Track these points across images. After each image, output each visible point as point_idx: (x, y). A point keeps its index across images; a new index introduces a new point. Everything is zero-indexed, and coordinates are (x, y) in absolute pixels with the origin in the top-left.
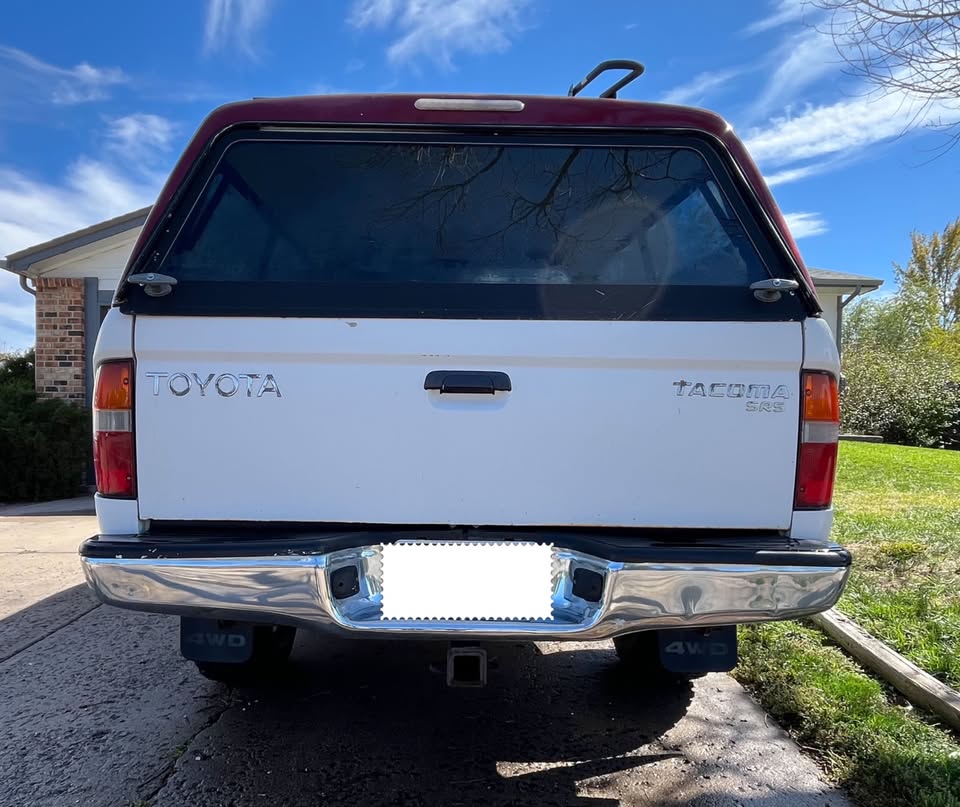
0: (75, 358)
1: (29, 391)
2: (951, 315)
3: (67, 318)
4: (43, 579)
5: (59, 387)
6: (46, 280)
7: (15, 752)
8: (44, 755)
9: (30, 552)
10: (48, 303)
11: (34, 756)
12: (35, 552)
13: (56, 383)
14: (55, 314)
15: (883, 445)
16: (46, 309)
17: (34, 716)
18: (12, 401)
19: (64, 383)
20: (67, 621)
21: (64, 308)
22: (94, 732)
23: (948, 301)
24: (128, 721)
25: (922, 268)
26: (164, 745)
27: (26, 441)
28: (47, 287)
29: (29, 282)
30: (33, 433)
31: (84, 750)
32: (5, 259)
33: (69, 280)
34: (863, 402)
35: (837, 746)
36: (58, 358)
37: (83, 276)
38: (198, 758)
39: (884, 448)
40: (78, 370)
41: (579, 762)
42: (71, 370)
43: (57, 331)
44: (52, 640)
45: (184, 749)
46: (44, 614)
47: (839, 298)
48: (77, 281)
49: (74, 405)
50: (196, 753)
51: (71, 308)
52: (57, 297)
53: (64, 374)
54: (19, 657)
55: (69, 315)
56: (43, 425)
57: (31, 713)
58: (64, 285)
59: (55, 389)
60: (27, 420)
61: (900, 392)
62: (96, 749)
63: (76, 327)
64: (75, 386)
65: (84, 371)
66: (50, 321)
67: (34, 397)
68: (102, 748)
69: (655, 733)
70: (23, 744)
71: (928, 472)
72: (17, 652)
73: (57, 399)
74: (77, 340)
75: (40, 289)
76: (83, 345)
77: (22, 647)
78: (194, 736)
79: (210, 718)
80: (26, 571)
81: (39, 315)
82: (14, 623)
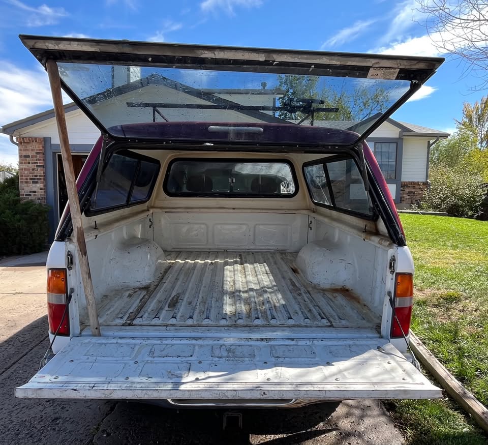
0: (40, 179)
1: (16, 198)
2: (484, 144)
3: (35, 158)
4: (26, 312)
5: (32, 194)
6: (23, 138)
7: (13, 433)
8: (28, 434)
9: (19, 293)
10: (25, 150)
11: (23, 436)
12: (22, 293)
13: (30, 192)
14: (29, 156)
15: (447, 218)
16: (24, 153)
17: (23, 407)
18: (8, 203)
19: (35, 192)
20: (39, 342)
21: (34, 153)
22: (53, 418)
23: (483, 136)
24: (70, 410)
25: (471, 120)
26: (88, 426)
27: (16, 225)
28: (24, 142)
29: (14, 139)
30: (19, 221)
31: (48, 431)
32: (2, 128)
33: (36, 139)
34: (438, 195)
35: (411, 425)
36: (31, 179)
37: (43, 136)
38: (105, 435)
39: (448, 220)
40: (42, 186)
41: (289, 435)
42: (38, 185)
43: (30, 165)
44: (32, 355)
45: (97, 429)
46: (27, 337)
47: (429, 142)
48: (40, 139)
49: (40, 204)
50: (104, 431)
51: (37, 153)
52: (29, 147)
53: (35, 187)
54: (15, 367)
55: (36, 156)
56: (24, 216)
57: (22, 406)
58: (33, 141)
59: (30, 195)
60: (16, 214)
61: (457, 190)
62: (54, 429)
63: (40, 163)
64: (40, 193)
65: (45, 186)
66: (26, 160)
67: (19, 201)
68: (57, 429)
69: (327, 415)
70: (17, 427)
71: (468, 237)
72: (14, 363)
73: (32, 201)
74: (41, 170)
75: (21, 143)
76: (44, 173)
77: (16, 360)
78: (103, 419)
79: (111, 407)
80: (17, 307)
81: (21, 156)
82: (12, 343)
